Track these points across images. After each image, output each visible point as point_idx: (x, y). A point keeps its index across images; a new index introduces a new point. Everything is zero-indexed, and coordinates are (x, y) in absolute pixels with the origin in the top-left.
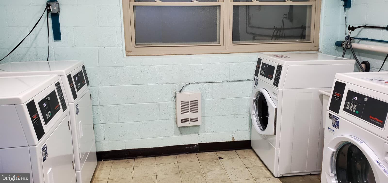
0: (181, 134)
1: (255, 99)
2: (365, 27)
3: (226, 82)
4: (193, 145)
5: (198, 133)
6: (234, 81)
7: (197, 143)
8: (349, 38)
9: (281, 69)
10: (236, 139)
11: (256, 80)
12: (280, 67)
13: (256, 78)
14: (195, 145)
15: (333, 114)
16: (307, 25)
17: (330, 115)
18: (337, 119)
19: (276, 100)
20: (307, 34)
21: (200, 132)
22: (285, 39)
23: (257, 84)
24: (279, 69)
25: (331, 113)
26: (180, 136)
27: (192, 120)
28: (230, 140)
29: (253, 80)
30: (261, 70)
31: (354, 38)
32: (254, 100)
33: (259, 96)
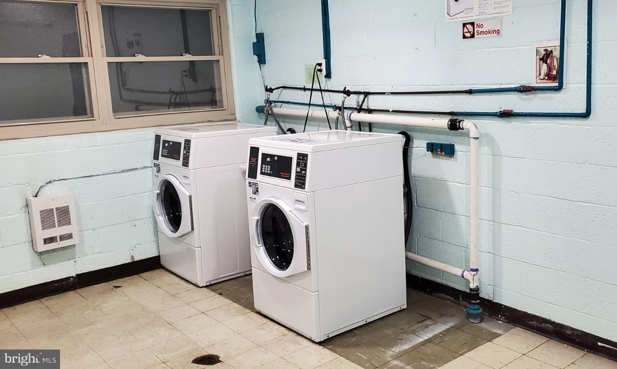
0: (44, 264)
1: (159, 192)
2: (284, 87)
3: (112, 173)
4: (68, 278)
5: (74, 258)
6: (123, 171)
7: (74, 275)
8: (269, 102)
9: (190, 144)
10: (137, 259)
11: (157, 166)
12: (188, 142)
13: (156, 163)
14: (71, 279)
15: (252, 181)
16: (217, 86)
17: (250, 183)
18: (256, 185)
19: (189, 184)
20: (218, 98)
21: (76, 257)
22: (189, 107)
23: (158, 171)
24: (188, 144)
25: (250, 181)
26: (42, 269)
27: (62, 238)
28: (129, 261)
29: (151, 167)
30: (162, 151)
31: (275, 102)
32: (158, 194)
33: (164, 188)
